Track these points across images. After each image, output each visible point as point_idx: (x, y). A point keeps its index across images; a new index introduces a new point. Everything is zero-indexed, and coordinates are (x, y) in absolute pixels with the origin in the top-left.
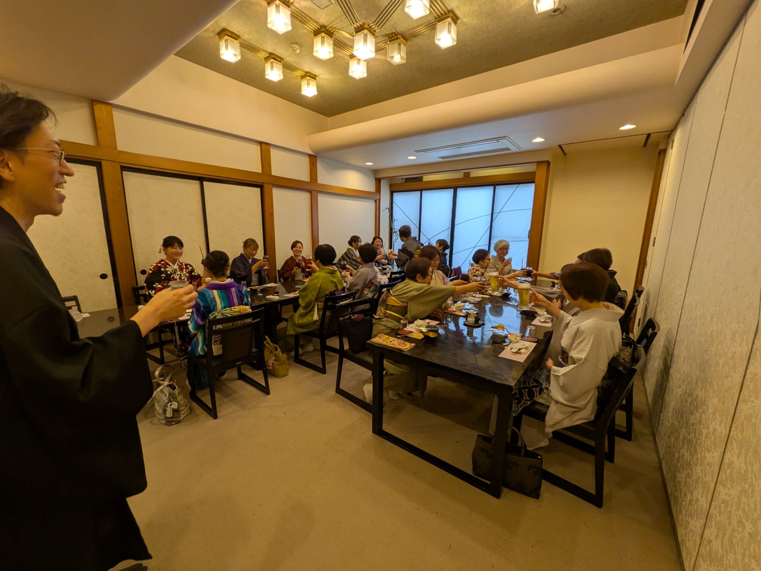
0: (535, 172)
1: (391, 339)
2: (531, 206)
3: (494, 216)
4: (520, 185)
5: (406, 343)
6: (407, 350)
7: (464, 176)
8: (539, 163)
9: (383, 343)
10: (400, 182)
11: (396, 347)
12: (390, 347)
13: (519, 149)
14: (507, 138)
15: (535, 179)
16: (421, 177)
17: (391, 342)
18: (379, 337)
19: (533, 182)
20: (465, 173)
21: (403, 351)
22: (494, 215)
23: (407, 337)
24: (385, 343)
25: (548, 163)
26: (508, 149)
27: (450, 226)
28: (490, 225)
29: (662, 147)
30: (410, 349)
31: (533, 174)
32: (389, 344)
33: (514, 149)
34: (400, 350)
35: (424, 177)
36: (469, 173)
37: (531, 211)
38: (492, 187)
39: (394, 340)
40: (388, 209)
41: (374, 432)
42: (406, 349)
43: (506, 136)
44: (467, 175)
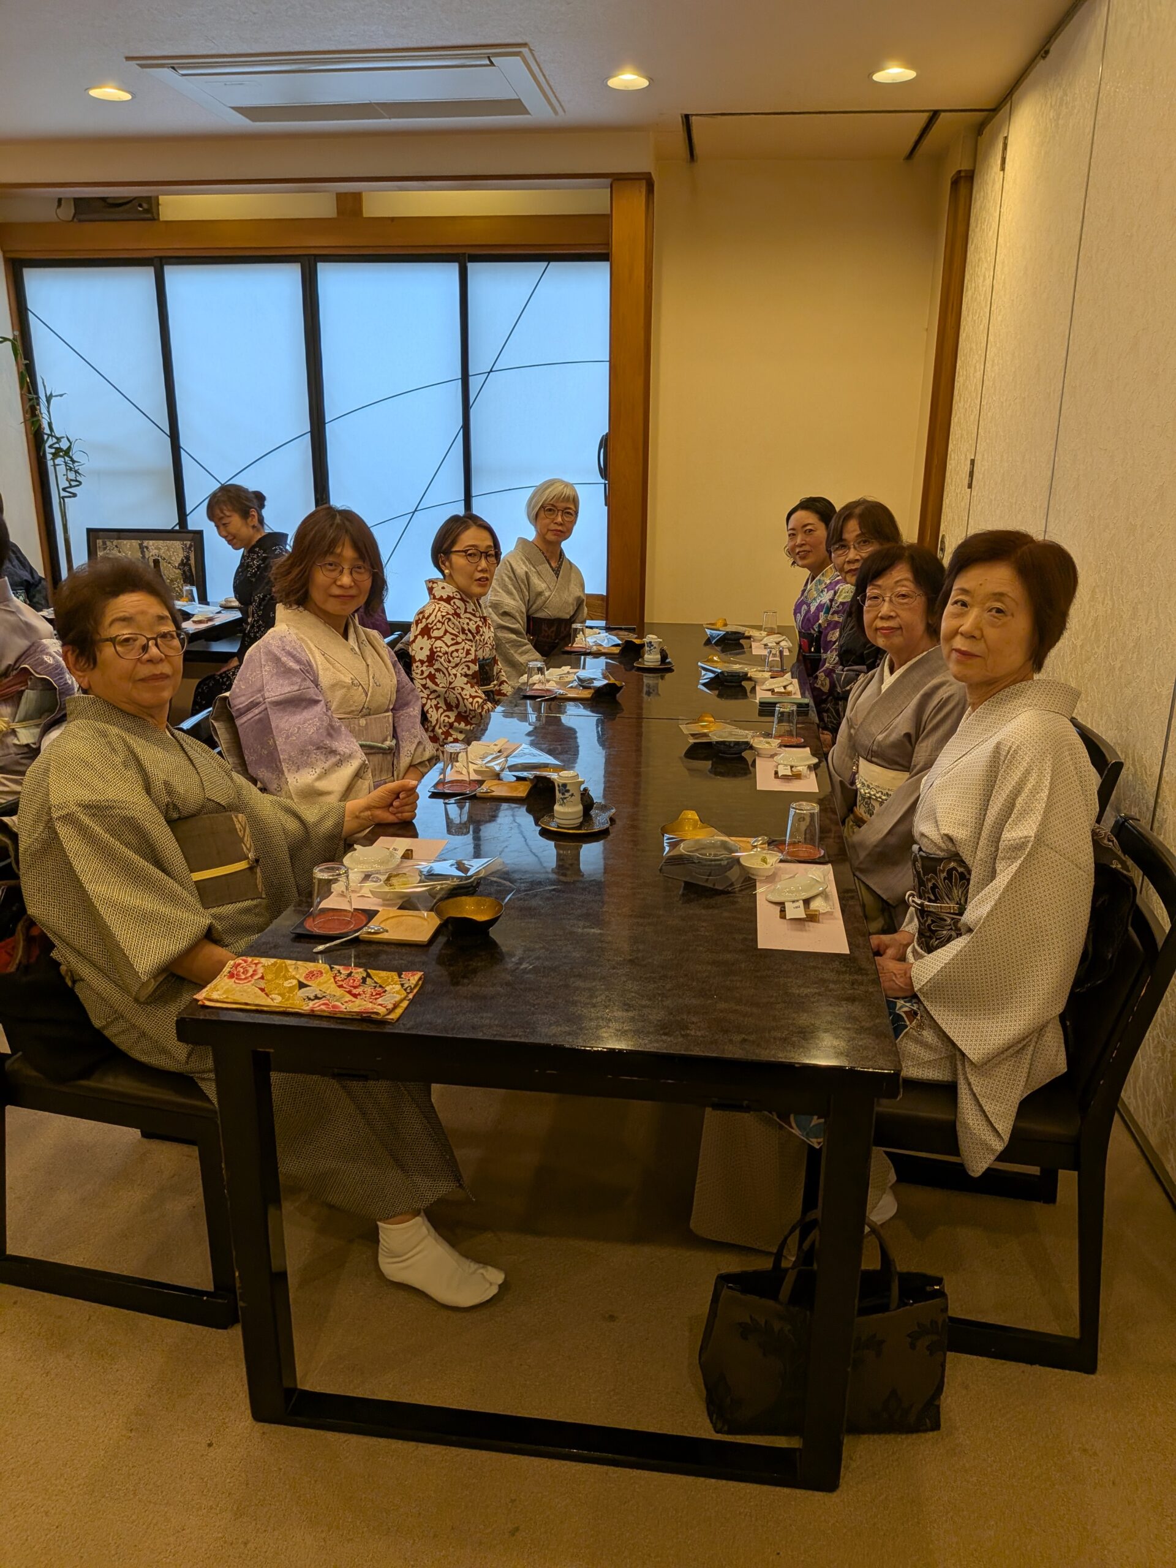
0: (608, 217)
1: (298, 969)
2: (603, 352)
3: (474, 383)
4: (553, 265)
5: (379, 975)
6: (399, 1011)
7: (340, 211)
8: (618, 180)
9: (263, 1001)
10: (48, 214)
11: (343, 1008)
12: (312, 1015)
13: (556, 113)
14: (524, 50)
15: (608, 244)
16: (148, 199)
17: (302, 985)
18: (231, 975)
19: (604, 257)
20: (341, 197)
21: (383, 1022)
22: (472, 380)
23: (357, 940)
24: (275, 1001)
25: (647, 180)
26: (515, 106)
27: (305, 425)
28: (460, 423)
29: (959, 163)
30: (412, 1002)
31: (602, 222)
32: (300, 1002)
33: (539, 112)
34: (366, 1018)
35: (162, 199)
36: (357, 197)
37: (603, 371)
38: (453, 269)
39: (311, 975)
40: (9, 344)
41: (261, 1413)
42: (396, 1006)
43: (525, 45)
44: (350, 205)
